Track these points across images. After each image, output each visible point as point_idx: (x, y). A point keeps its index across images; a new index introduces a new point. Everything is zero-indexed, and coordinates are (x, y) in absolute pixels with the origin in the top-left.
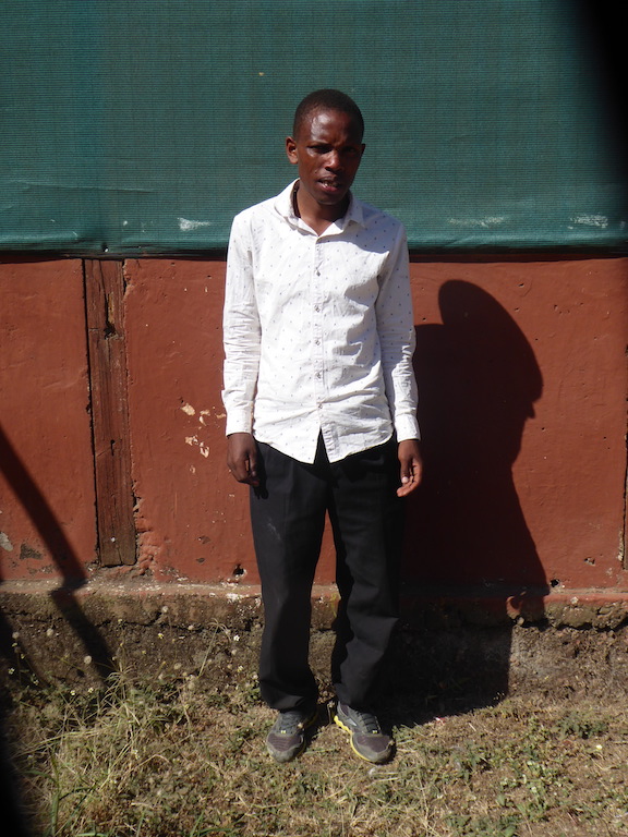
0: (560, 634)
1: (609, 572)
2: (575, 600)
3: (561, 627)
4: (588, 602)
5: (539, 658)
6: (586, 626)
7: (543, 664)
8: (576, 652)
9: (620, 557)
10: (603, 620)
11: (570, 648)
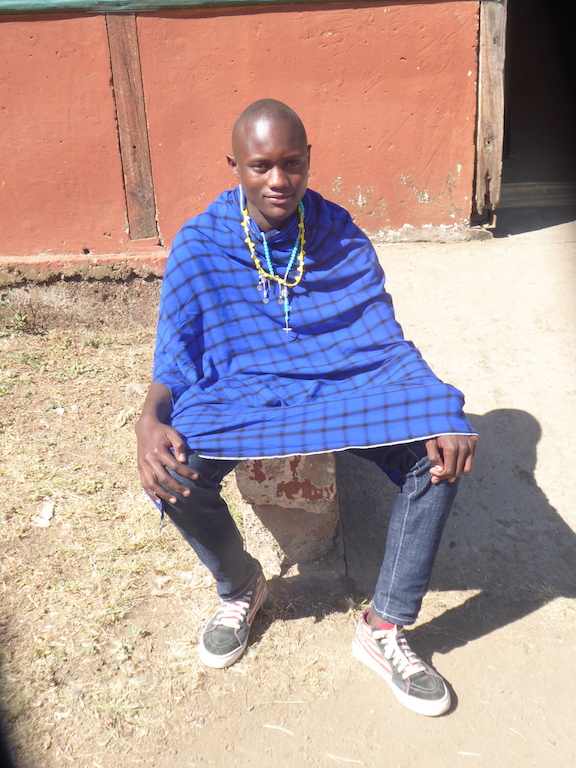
0: (92, 286)
1: (121, 241)
2: (95, 261)
3: (91, 280)
4: (104, 262)
5: (80, 303)
6: (106, 279)
7: (83, 307)
8: (105, 298)
9: (127, 231)
10: (116, 274)
11: (100, 295)
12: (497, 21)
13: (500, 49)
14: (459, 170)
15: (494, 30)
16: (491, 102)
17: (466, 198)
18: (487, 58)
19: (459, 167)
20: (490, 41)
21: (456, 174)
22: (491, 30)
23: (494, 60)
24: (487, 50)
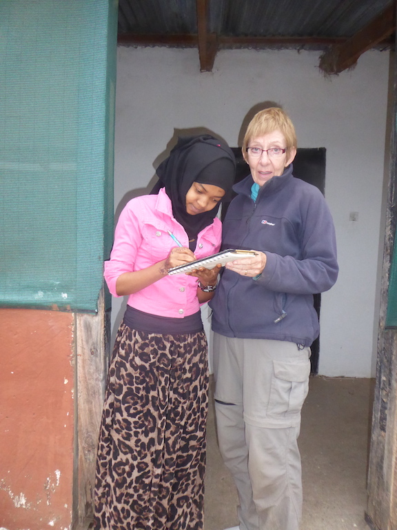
12: (94, 333)
13: (98, 360)
14: (58, 476)
15: (91, 342)
16: (90, 411)
17: (66, 506)
18: (84, 367)
19: (58, 473)
20: (87, 352)
21: (54, 480)
22: (87, 342)
23: (92, 371)
24: (84, 361)
